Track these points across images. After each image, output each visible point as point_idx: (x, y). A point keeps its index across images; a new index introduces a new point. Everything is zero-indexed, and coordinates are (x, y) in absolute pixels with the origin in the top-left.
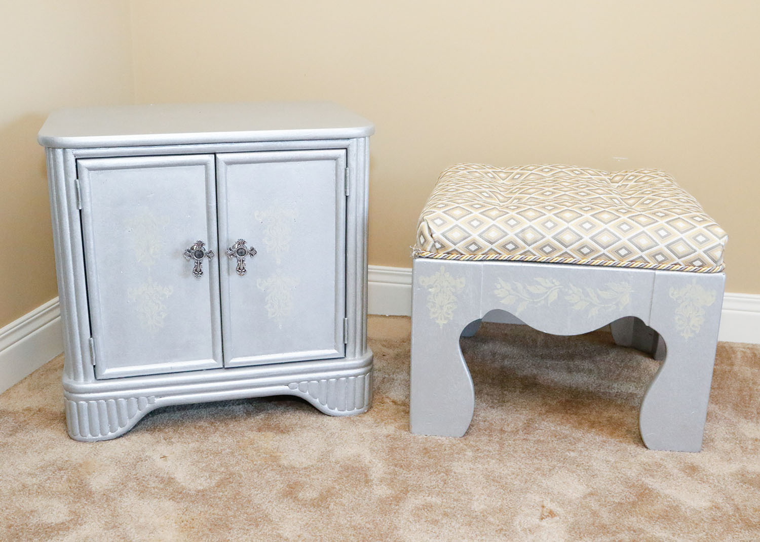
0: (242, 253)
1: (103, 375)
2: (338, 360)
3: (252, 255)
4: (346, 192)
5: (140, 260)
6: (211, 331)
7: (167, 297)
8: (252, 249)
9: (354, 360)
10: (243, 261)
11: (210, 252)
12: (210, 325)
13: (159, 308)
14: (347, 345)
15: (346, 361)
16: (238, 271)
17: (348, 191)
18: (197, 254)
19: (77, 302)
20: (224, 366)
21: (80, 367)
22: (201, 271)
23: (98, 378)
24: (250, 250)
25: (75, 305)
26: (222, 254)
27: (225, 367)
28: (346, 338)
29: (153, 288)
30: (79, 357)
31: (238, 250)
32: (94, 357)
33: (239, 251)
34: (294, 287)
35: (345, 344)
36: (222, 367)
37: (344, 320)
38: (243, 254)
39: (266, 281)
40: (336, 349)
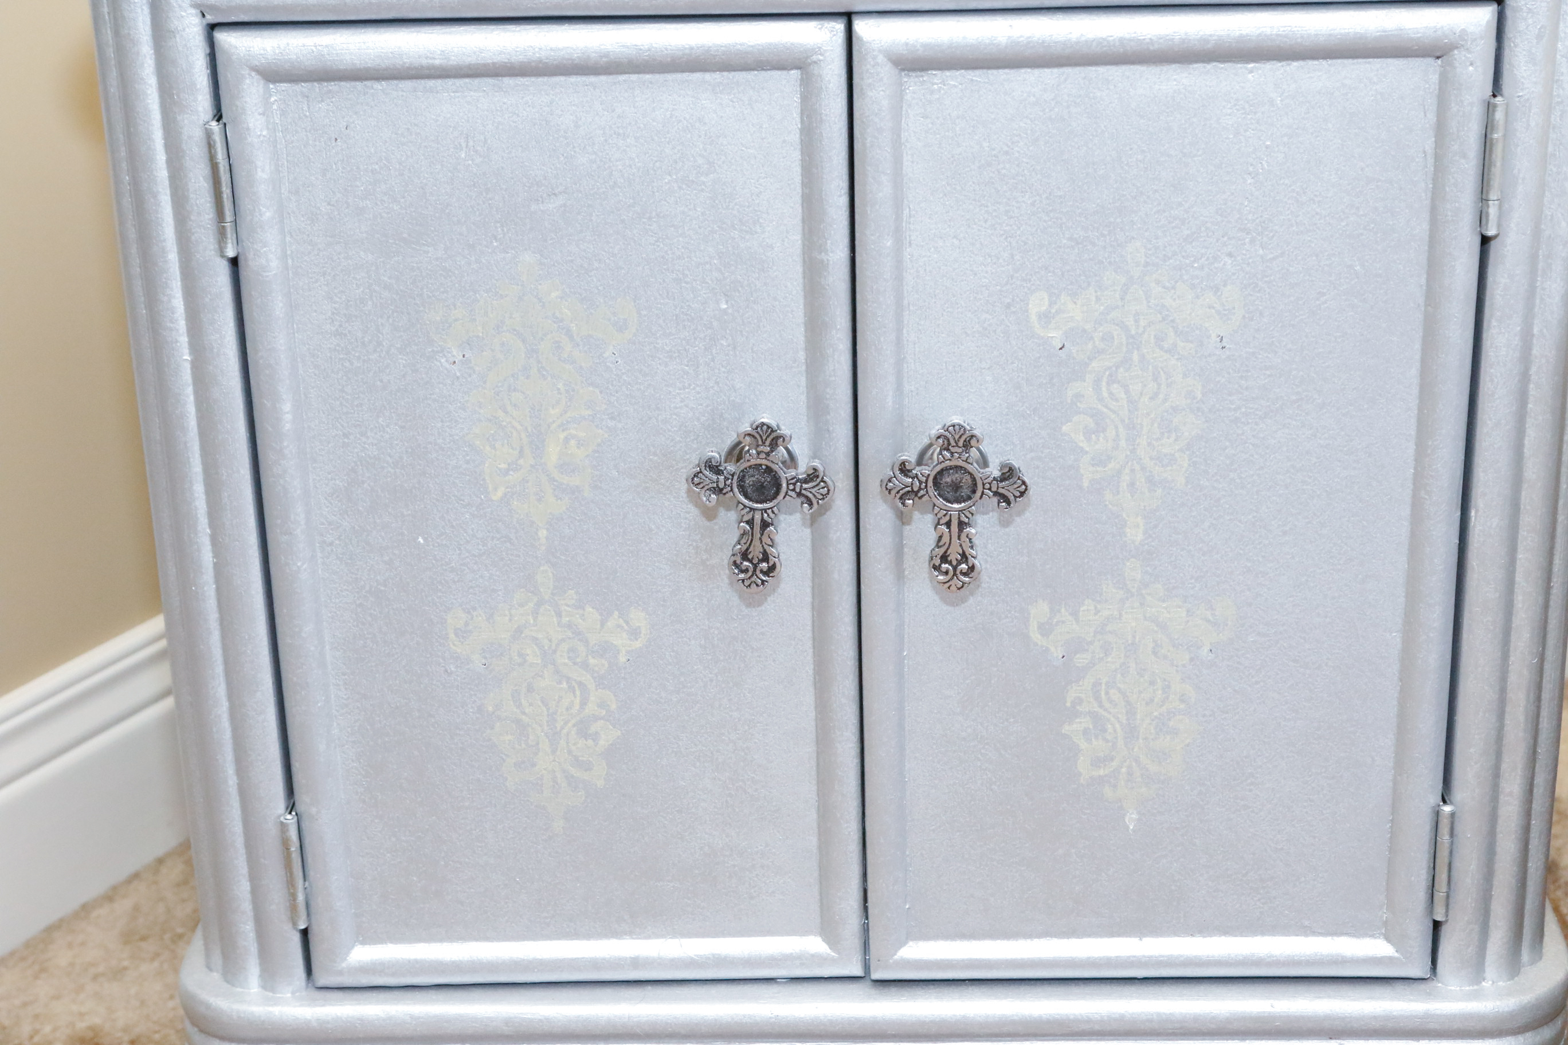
0: (956, 487)
1: (341, 973)
2: (1399, 987)
3: (1008, 503)
4: (1481, 217)
5: (500, 493)
6: (813, 815)
7: (622, 659)
8: (1009, 473)
9: (1475, 996)
10: (962, 525)
11: (813, 476)
12: (809, 790)
13: (584, 703)
14: (1445, 932)
15: (1430, 996)
16: (936, 568)
17: (1493, 211)
18: (749, 481)
19: (226, 662)
20: (867, 967)
21: (247, 929)
22: (766, 558)
23: (322, 980)
24: (997, 473)
25: (219, 669)
26: (870, 485)
27: (876, 975)
28: (1440, 896)
29: (559, 615)
30: (242, 888)
31: (941, 473)
32: (301, 897)
33: (947, 479)
34: (1206, 649)
35: (1437, 925)
36: (858, 971)
37: (1437, 813)
38: (965, 492)
39: (1075, 614)
40: (1388, 939)
